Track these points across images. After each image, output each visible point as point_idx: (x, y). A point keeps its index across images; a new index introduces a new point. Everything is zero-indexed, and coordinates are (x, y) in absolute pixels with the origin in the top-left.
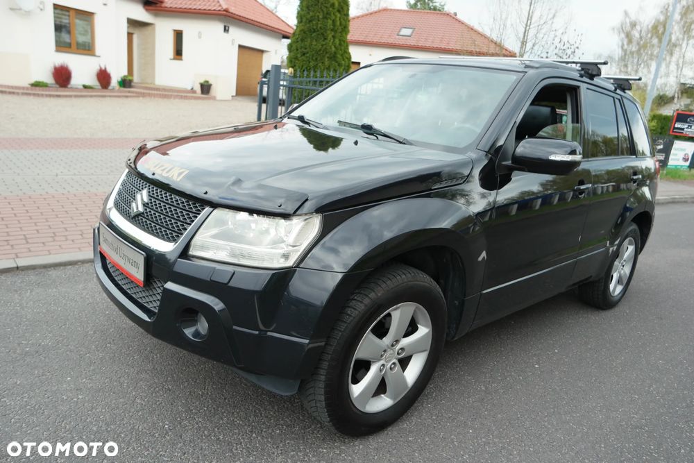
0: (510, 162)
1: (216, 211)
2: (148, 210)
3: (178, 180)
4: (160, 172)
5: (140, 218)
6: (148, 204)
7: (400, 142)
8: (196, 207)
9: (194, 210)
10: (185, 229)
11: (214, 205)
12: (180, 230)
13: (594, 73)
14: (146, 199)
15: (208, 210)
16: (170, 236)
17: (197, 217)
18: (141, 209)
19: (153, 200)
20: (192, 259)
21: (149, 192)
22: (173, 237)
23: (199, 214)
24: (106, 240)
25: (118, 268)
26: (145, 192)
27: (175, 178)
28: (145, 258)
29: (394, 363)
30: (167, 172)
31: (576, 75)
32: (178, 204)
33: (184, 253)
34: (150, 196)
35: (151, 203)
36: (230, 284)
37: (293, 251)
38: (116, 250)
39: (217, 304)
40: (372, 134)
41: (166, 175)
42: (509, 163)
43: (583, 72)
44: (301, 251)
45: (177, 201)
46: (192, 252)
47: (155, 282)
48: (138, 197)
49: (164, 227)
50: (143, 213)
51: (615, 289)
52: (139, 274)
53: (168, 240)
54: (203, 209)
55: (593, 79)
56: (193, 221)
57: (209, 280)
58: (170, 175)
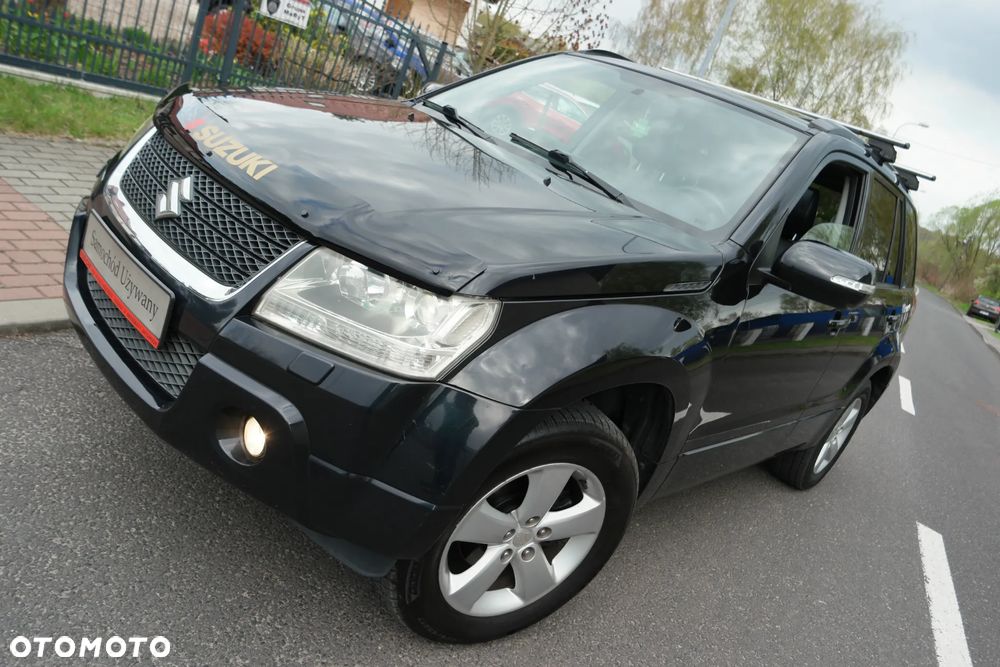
0: (769, 269)
1: (317, 252)
2: (189, 215)
3: (257, 177)
4: (223, 155)
5: (171, 225)
6: (190, 204)
7: (613, 197)
8: (282, 235)
9: (277, 239)
10: (256, 269)
11: (317, 242)
12: (245, 267)
13: (887, 157)
14: (187, 195)
15: (302, 245)
16: (223, 273)
17: (280, 253)
18: (175, 209)
19: (201, 200)
20: (257, 323)
21: (197, 184)
22: (230, 276)
23: (286, 249)
24: (97, 245)
25: (108, 296)
26: (187, 182)
27: (250, 172)
28: (172, 301)
29: (530, 549)
30: (236, 158)
31: (862, 151)
32: (250, 221)
33: (247, 312)
34: (196, 190)
35: (198, 204)
36: (321, 386)
37: (442, 354)
38: (115, 269)
39: (288, 412)
40: (564, 170)
41: (235, 163)
42: (766, 270)
43: (871, 150)
44: (455, 356)
45: (248, 214)
46: (261, 311)
47: (180, 344)
48: (175, 186)
49: (215, 254)
50: (179, 218)
51: (821, 463)
52: (154, 324)
53: (220, 279)
54: (295, 242)
55: (881, 165)
56: (272, 258)
57: (285, 368)
58: (242, 163)
